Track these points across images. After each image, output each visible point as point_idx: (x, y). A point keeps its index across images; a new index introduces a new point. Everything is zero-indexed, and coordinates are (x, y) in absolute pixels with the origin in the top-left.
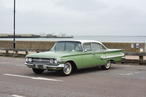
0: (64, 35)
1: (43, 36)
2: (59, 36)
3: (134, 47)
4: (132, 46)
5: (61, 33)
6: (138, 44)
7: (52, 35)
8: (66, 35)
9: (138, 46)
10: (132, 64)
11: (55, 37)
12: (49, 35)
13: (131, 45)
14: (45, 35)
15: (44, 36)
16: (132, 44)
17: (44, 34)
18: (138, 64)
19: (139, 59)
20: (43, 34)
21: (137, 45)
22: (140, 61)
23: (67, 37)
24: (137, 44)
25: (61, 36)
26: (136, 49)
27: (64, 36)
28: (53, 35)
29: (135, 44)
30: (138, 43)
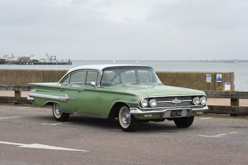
0: (53, 58)
1: (10, 60)
2: (42, 61)
3: (212, 80)
4: (209, 80)
5: (47, 55)
6: (220, 76)
7: (28, 58)
8: (57, 59)
9: (220, 80)
10: (216, 115)
11: (36, 62)
12: (22, 58)
13: (206, 77)
14: (16, 59)
15: (13, 60)
16: (207, 75)
17: (13, 57)
18: (228, 115)
19: (229, 105)
20: (11, 56)
21: (219, 78)
22: (233, 110)
23: (59, 61)
24: (218, 76)
25: (47, 61)
26: (216, 84)
27: (53, 61)
28: (32, 58)
29: (214, 76)
30: (220, 73)
